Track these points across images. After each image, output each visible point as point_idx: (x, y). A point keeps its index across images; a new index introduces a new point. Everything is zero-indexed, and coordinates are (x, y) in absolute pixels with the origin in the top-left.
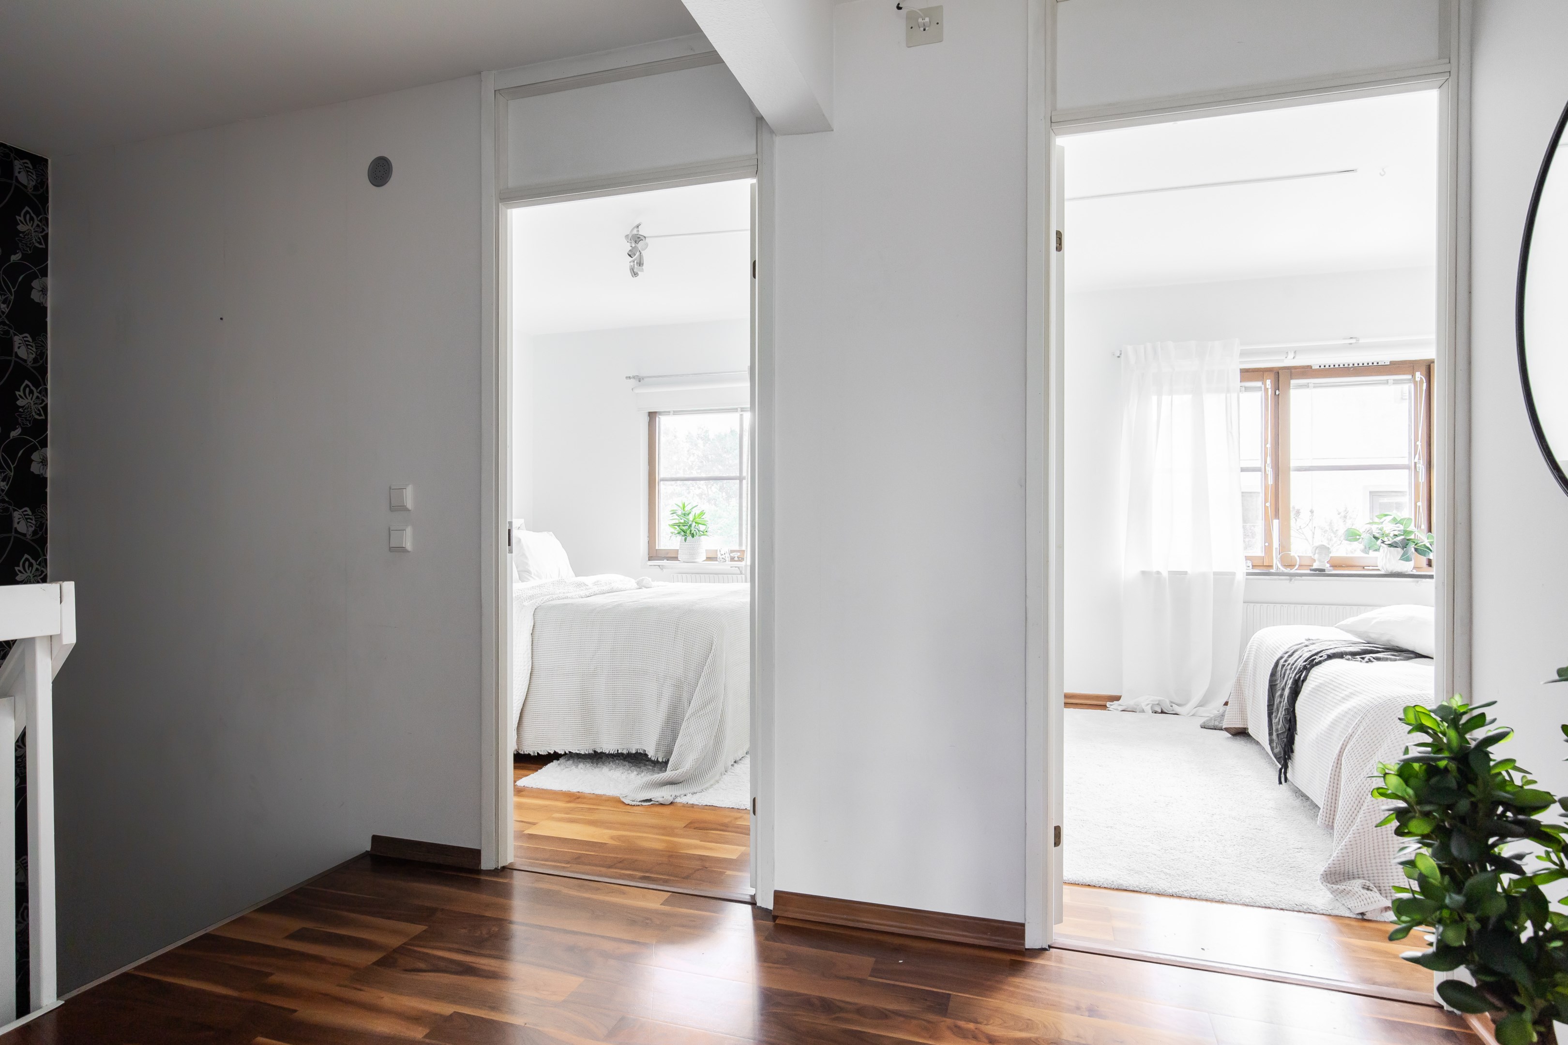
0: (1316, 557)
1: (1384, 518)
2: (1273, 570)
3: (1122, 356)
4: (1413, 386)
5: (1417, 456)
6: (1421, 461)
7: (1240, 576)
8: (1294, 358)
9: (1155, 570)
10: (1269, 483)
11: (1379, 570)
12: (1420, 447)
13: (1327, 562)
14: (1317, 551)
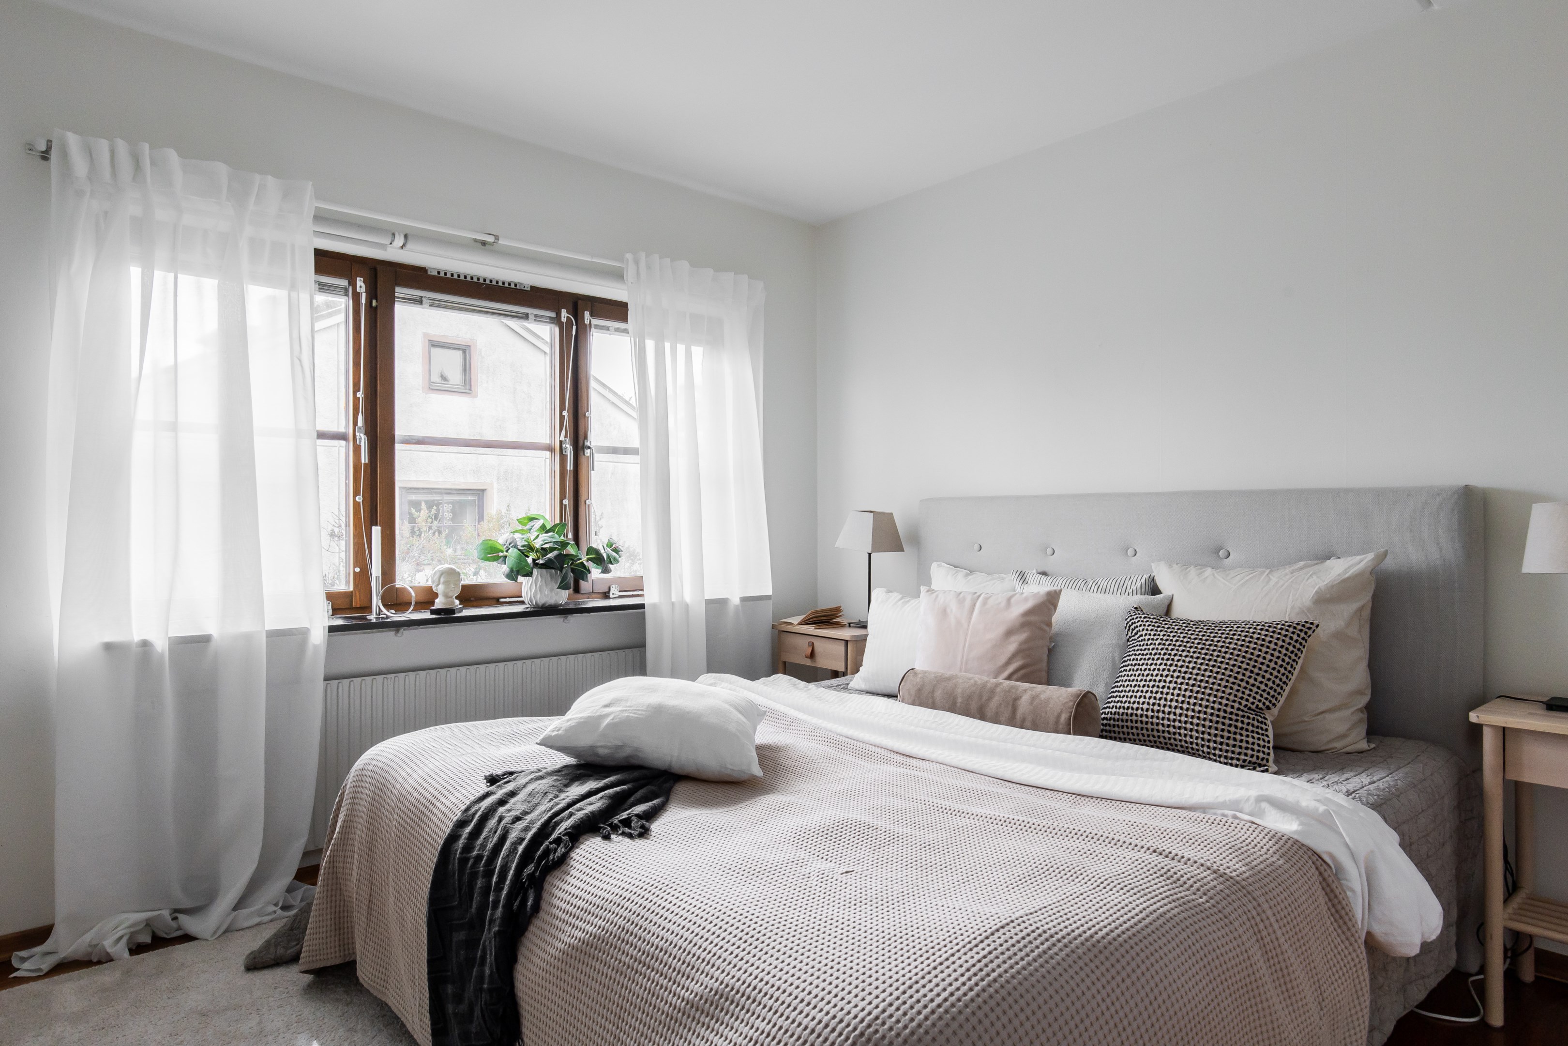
0: (440, 589)
1: (531, 523)
2: (373, 617)
3: (54, 155)
4: (557, 330)
5: (563, 432)
6: (568, 440)
7: (318, 636)
8: (402, 247)
9: (137, 637)
10: (363, 461)
11: (523, 602)
12: (566, 418)
13: (457, 598)
14: (442, 580)
